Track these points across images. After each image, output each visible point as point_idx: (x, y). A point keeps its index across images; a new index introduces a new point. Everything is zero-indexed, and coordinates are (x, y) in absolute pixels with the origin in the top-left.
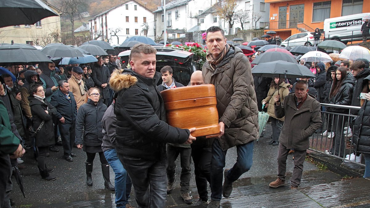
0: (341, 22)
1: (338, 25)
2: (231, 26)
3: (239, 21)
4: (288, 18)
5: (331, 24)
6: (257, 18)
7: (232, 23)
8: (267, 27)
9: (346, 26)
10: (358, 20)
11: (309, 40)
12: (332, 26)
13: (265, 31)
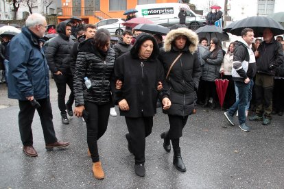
0: (153, 10)
1: (151, 12)
2: (16, 9)
3: (26, 4)
4: (83, 5)
5: (143, 11)
6: (48, 2)
7: (17, 6)
8: (61, 14)
9: (158, 13)
10: (169, 9)
11: (122, 26)
12: (144, 12)
13: (58, 17)
